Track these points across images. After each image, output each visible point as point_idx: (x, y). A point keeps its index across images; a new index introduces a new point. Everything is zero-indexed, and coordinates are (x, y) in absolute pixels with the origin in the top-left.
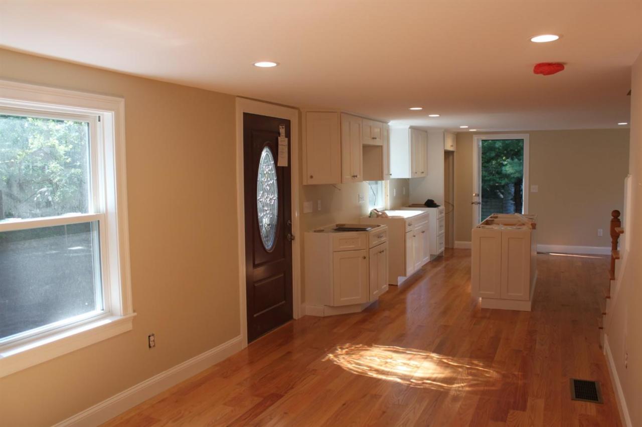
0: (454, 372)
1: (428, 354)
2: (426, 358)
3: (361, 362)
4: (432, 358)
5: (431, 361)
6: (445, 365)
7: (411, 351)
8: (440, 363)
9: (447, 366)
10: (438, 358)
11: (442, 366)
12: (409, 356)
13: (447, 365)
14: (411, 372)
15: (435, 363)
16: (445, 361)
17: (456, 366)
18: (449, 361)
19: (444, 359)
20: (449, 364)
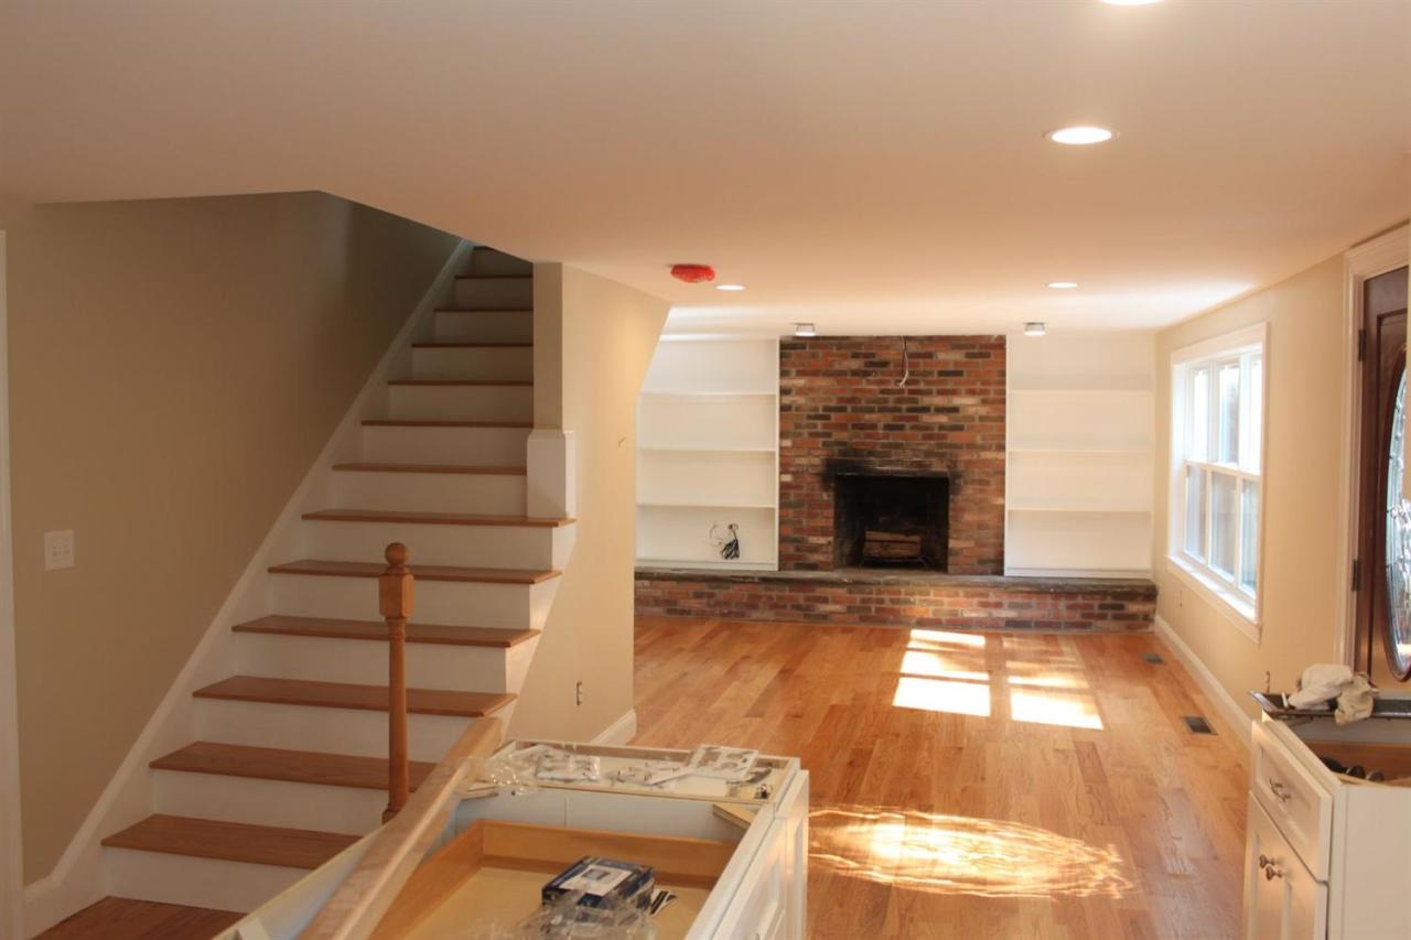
0: (827, 838)
1: (899, 879)
2: (899, 869)
3: (1027, 847)
4: (886, 870)
5: (885, 860)
6: (852, 854)
7: (941, 887)
8: (861, 857)
9: (845, 852)
10: (871, 869)
11: (858, 851)
12: (938, 871)
13: (847, 853)
14: (916, 833)
15: (874, 859)
16: (852, 864)
17: (826, 852)
18: (840, 863)
19: (853, 869)
20: (843, 856)
